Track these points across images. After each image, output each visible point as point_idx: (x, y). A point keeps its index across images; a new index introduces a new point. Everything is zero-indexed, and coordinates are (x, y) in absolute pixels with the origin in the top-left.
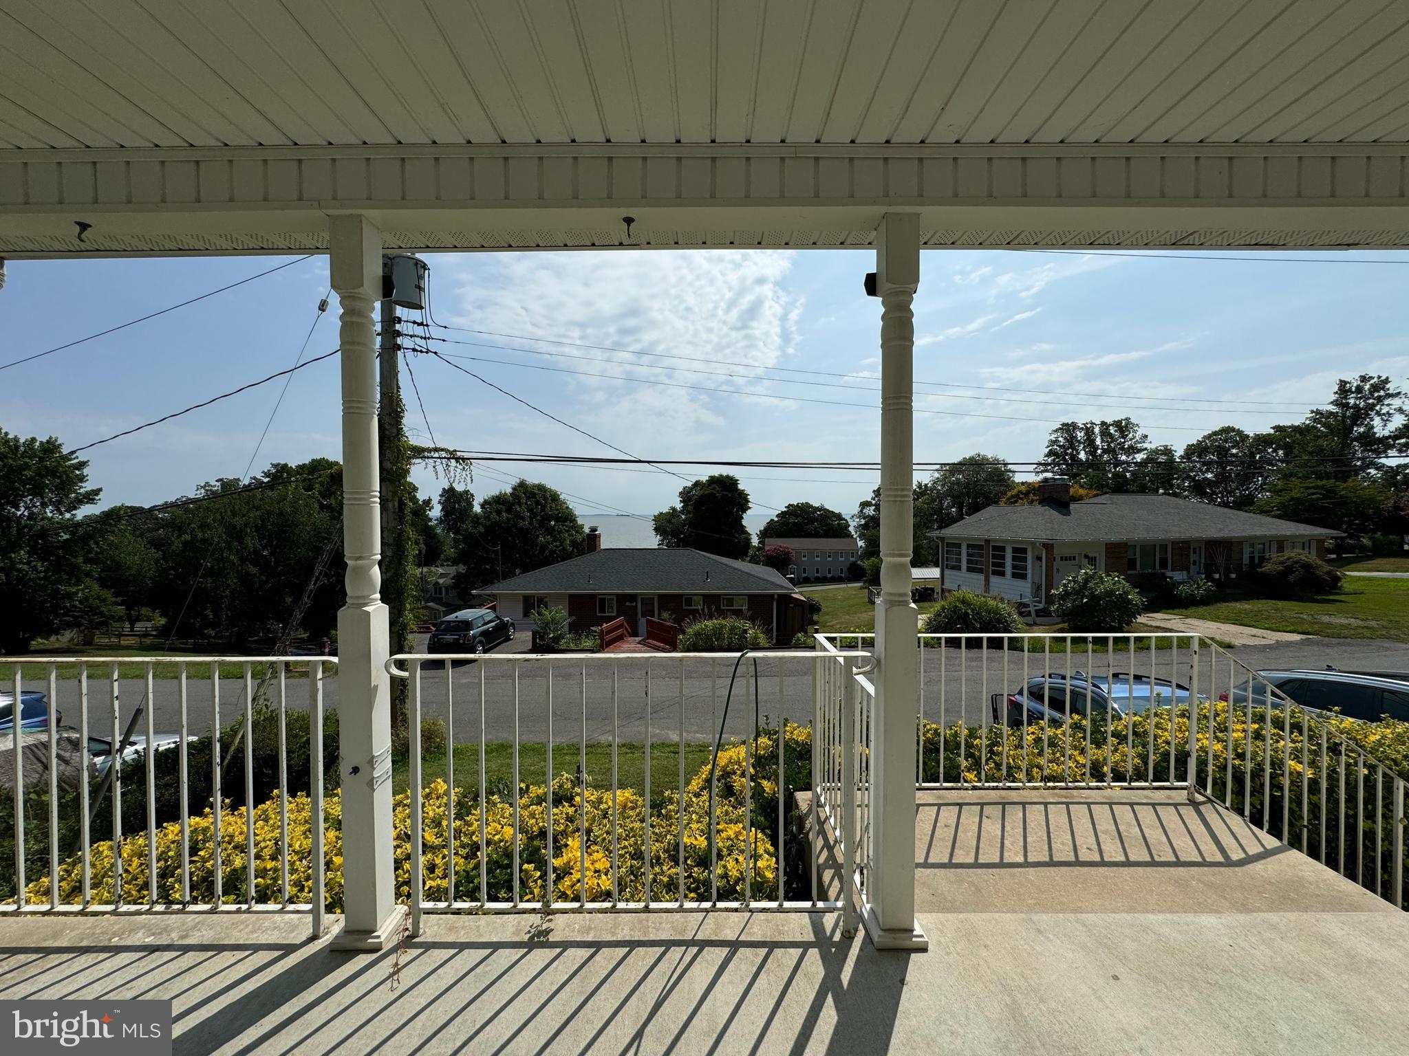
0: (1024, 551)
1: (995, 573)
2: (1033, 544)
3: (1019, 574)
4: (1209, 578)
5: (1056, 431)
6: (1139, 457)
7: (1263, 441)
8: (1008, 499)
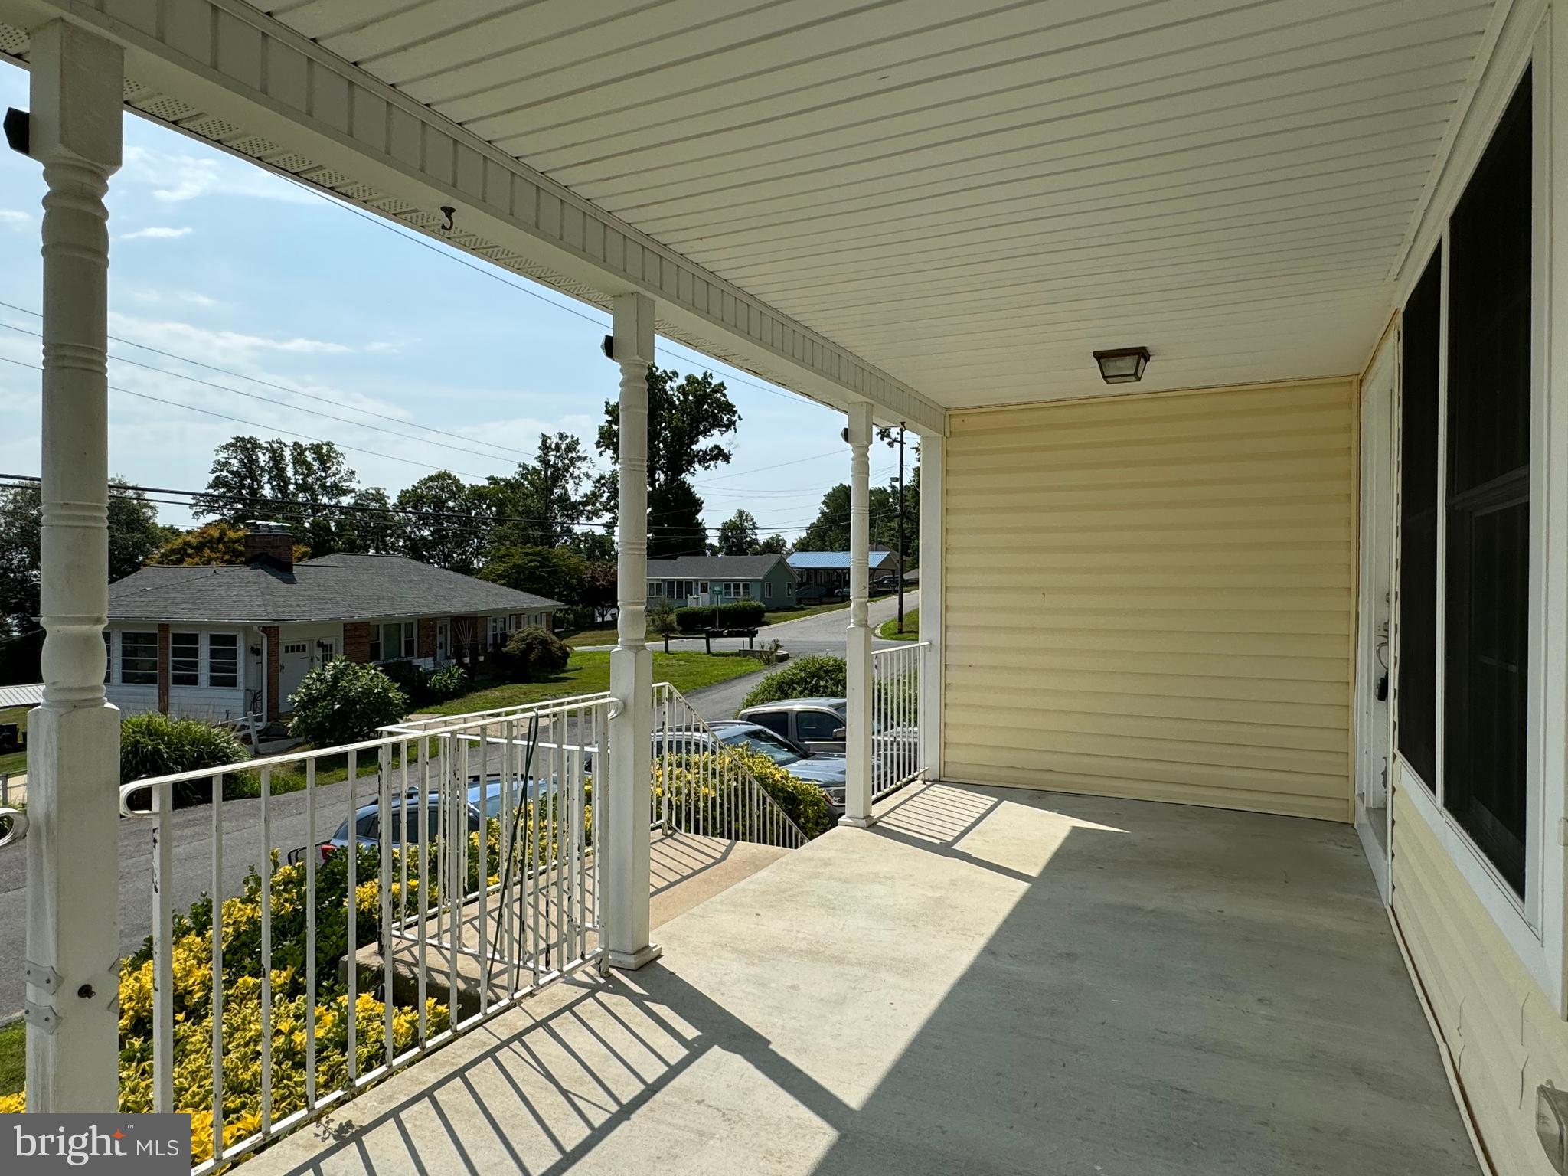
0: (232, 640)
1: (179, 680)
2: (247, 628)
3: (223, 678)
4: (460, 664)
5: (225, 448)
6: (346, 501)
7: (478, 494)
8: (164, 555)
